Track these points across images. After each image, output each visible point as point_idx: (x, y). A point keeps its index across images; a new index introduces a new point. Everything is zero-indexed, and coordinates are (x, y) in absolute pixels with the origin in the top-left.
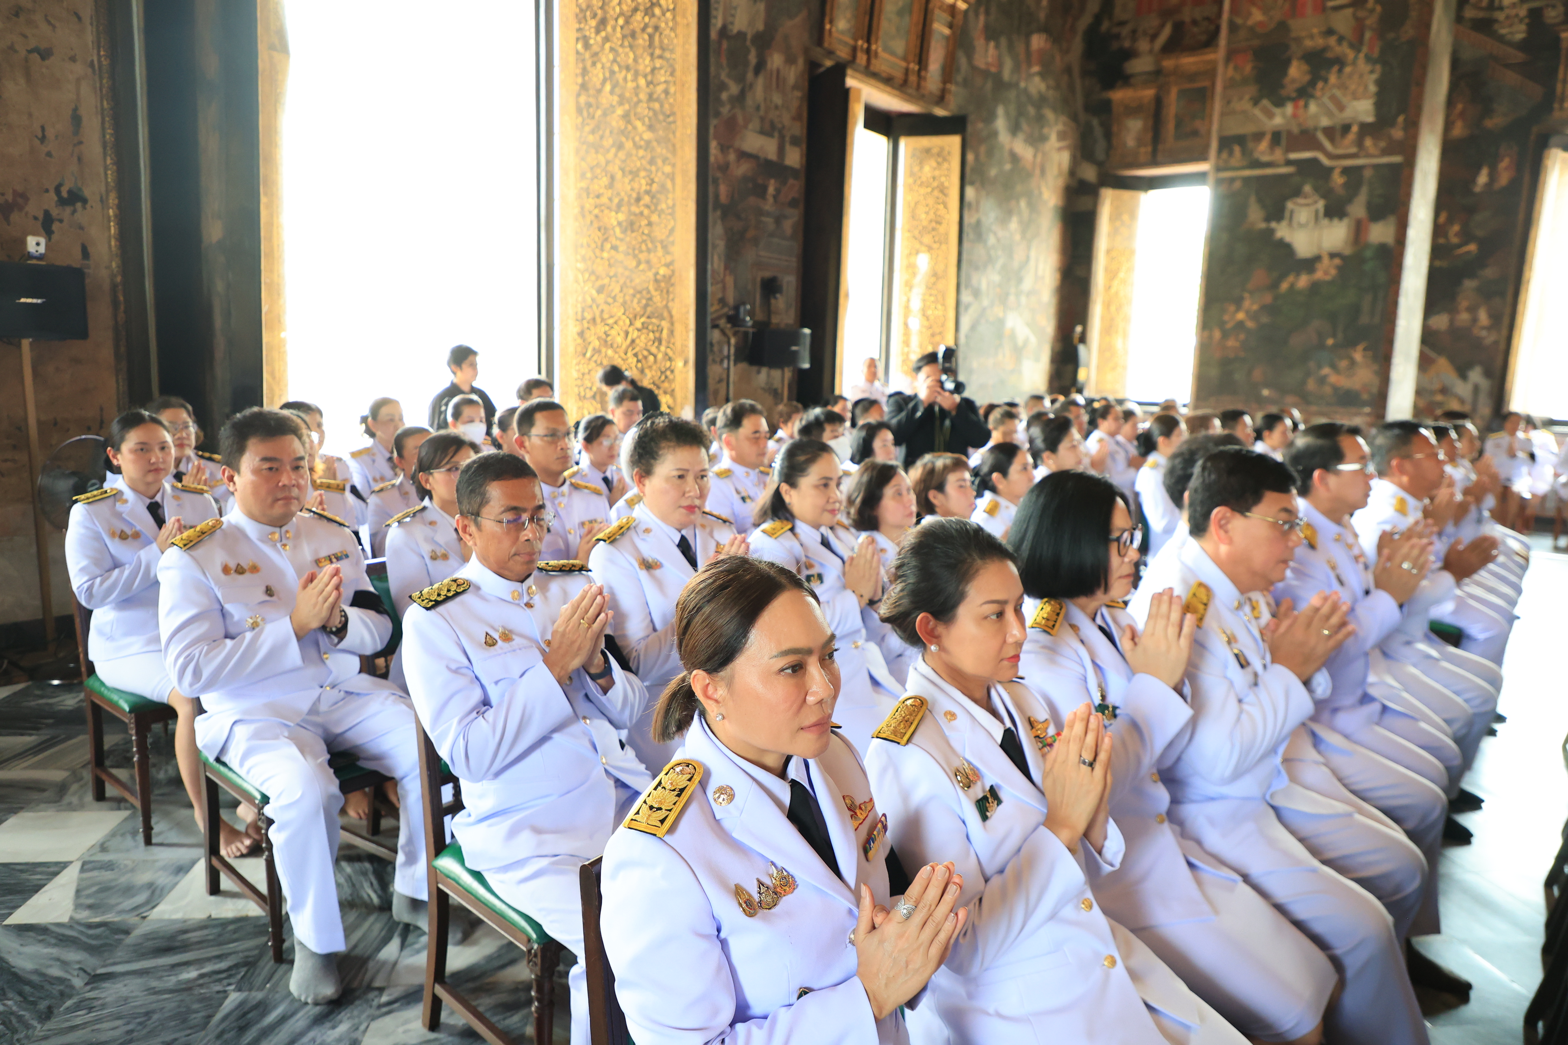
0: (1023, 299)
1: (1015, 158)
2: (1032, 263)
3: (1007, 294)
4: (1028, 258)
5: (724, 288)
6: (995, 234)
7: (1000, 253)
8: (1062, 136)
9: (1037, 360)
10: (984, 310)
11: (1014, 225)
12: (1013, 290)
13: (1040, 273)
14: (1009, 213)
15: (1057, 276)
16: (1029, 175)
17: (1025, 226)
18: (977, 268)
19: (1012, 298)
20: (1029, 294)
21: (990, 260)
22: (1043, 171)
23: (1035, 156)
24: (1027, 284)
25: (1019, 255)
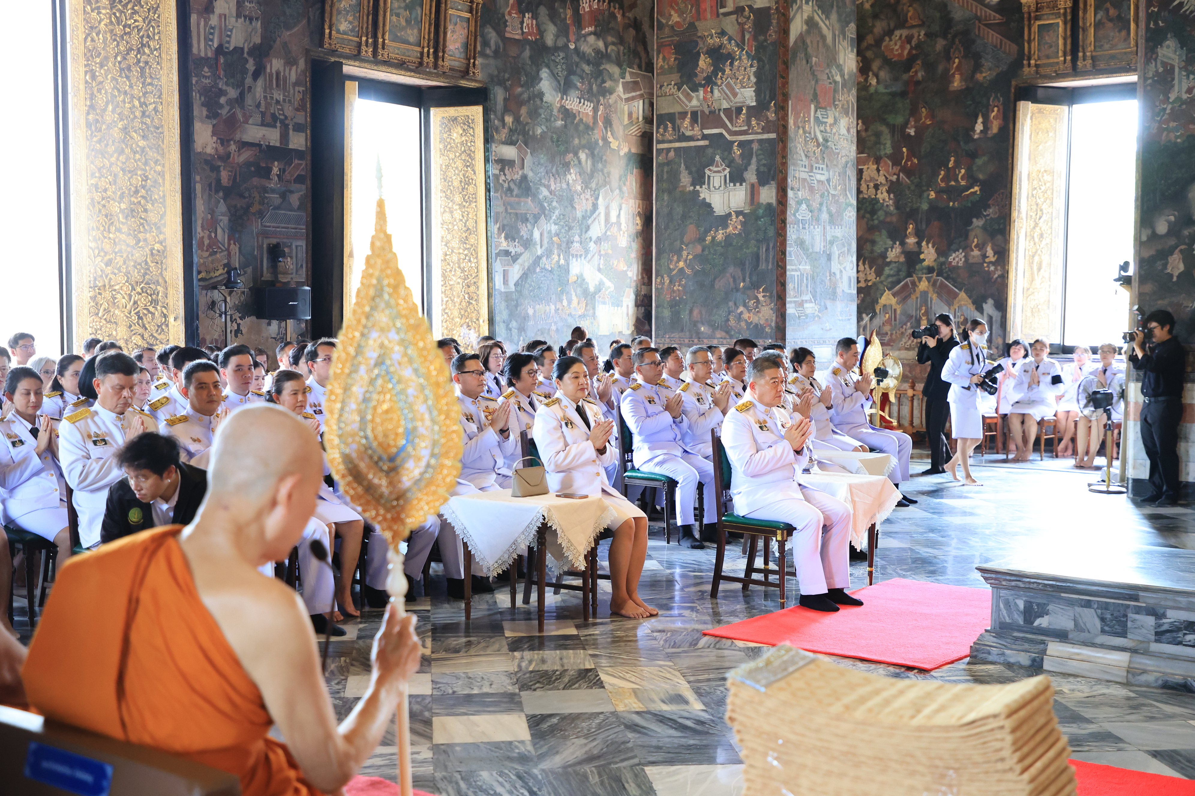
0: (592, 245)
1: (567, 114)
2: (601, 209)
3: (569, 243)
4: (595, 207)
5: (229, 254)
6: (548, 187)
7: (554, 204)
8: (630, 87)
9: (617, 304)
10: (539, 258)
11: (572, 176)
12: (577, 238)
13: (613, 219)
14: (567, 166)
15: (638, 221)
16: (589, 128)
17: (587, 179)
18: (525, 220)
19: (576, 245)
20: (599, 241)
21: (543, 212)
22: (608, 123)
23: (595, 110)
24: (596, 230)
25: (582, 205)
